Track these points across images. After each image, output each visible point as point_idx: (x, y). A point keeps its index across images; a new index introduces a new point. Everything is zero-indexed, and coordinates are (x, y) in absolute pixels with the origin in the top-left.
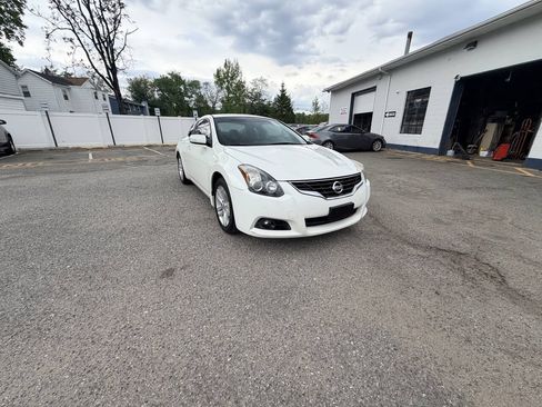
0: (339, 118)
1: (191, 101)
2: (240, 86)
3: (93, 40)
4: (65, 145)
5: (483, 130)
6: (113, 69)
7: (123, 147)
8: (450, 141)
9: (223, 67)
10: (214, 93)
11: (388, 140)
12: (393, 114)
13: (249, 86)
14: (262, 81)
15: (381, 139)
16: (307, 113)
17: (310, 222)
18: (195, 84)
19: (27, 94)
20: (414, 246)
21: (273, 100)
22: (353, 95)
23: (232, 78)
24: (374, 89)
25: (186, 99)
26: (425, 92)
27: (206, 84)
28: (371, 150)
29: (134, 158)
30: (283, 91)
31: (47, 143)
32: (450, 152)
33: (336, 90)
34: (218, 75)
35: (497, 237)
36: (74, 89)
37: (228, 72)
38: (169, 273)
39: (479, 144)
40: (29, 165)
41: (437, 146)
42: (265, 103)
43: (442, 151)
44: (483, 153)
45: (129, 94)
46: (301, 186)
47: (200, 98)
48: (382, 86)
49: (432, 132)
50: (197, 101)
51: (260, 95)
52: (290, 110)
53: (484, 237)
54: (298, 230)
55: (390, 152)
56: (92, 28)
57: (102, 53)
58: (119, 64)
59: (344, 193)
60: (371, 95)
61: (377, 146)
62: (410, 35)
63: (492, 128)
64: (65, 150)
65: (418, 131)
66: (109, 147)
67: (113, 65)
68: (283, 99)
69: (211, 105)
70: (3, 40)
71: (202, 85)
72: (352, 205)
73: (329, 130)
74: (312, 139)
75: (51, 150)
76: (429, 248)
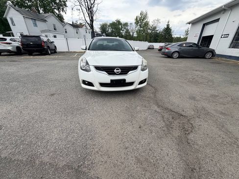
1: (123, 32)
2: (147, 24)
3: (86, 9)
4: (73, 51)
6: (92, 21)
9: (139, 15)
10: (133, 29)
11: (217, 52)
12: (227, 36)
13: (151, 24)
14: (158, 20)
15: (212, 51)
16: (182, 37)
18: (126, 24)
19: (66, 32)
21: (162, 30)
22: (204, 25)
23: (143, 20)
24: (218, 20)
25: (121, 31)
27: (131, 24)
28: (204, 57)
30: (168, 25)
31: (66, 50)
33: (194, 23)
34: (137, 19)
36: (80, 29)
37: (141, 18)
38: (52, 95)
40: (57, 57)
42: (158, 32)
45: (100, 30)
46: (98, 68)
48: (224, 18)
50: (126, 32)
51: (156, 28)
52: (170, 35)
54: (97, 87)
55: (216, 59)
56: (86, 4)
57: (89, 15)
58: (94, 18)
59: (120, 74)
60: (216, 24)
61: (209, 55)
64: (71, 52)
66: (85, 52)
67: (92, 18)
68: (168, 30)
69: (131, 34)
70: (61, 13)
71: (129, 25)
72: (125, 80)
73: (178, 46)
74: (167, 50)
75: (67, 52)
76: (166, 109)
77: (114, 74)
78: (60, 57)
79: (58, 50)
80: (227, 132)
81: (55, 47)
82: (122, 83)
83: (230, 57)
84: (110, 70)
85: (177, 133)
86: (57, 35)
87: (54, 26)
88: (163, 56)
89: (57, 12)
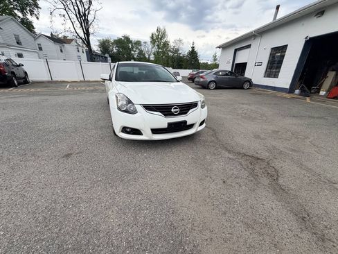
0: (226, 66)
1: (136, 54)
2: (166, 44)
3: (76, 15)
4: (59, 79)
5: (325, 76)
6: (87, 33)
7: (89, 82)
8: (298, 84)
9: (156, 32)
10: (149, 49)
11: (255, 82)
12: (260, 64)
13: (172, 44)
14: (180, 41)
15: (249, 81)
16: (209, 63)
17: (155, 131)
18: (138, 43)
19: (41, 49)
20: (229, 152)
21: (186, 53)
22: (236, 50)
23: (161, 39)
24: (249, 46)
25: (133, 52)
26: (283, 48)
27: (145, 43)
28: (242, 88)
29: (91, 88)
30: (193, 48)
31: (46, 78)
32: (297, 91)
33: (224, 47)
34: (152, 37)
35: (292, 150)
36: (66, 46)
37: (158, 36)
38: (68, 156)
39: (320, 87)
40: (32, 90)
41: (288, 87)
42: (181, 55)
43: (291, 90)
44: (322, 93)
45: (99, 49)
46: (149, 108)
47: (141, 52)
48: (255, 44)
49: (285, 77)
50: (138, 53)
51: (178, 50)
52: (197, 60)
53: (283, 150)
54: (147, 136)
55: (254, 90)
56: (76, 8)
57: (81, 24)
58: (91, 30)
59: (180, 114)
60: (247, 50)
61: (247, 85)
62: (278, 8)
63: (331, 75)
64: (56, 82)
65: (276, 76)
66: (81, 81)
67: (87, 30)
68: (193, 53)
69: (147, 57)
70: (29, 16)
71: (142, 43)
72: (185, 122)
73: (214, 74)
74: (202, 80)
75: (49, 82)
76: (239, 153)
77: (172, 114)
78: (39, 90)
79: (31, 78)
80: (308, 170)
81: (26, 73)
82: (183, 126)
83: (267, 87)
84: (165, 110)
85: (265, 181)
86: (24, 54)
87: (17, 37)
88: (198, 86)
89: (20, 14)
